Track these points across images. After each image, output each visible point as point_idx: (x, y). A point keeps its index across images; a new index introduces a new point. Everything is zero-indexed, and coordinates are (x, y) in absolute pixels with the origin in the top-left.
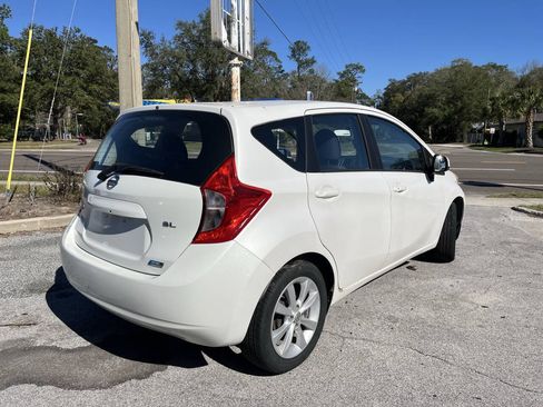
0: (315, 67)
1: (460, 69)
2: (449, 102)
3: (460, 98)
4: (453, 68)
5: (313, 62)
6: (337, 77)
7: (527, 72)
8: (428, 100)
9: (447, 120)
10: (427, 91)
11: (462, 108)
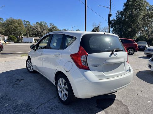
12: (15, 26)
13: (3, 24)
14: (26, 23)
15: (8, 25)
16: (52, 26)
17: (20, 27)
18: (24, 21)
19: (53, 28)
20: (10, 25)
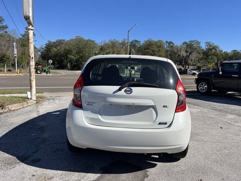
0: (7, 30)
1: (80, 40)
2: (77, 53)
3: (81, 52)
4: (76, 39)
5: (7, 27)
6: (21, 37)
7: (102, 44)
8: (68, 52)
9: (77, 61)
10: (67, 48)
11: (83, 56)
12: (153, 51)
13: (139, 48)
14: (168, 44)
15: (145, 50)
16: (210, 46)
17: (159, 51)
18: (166, 42)
19: (210, 50)
20: (147, 49)
